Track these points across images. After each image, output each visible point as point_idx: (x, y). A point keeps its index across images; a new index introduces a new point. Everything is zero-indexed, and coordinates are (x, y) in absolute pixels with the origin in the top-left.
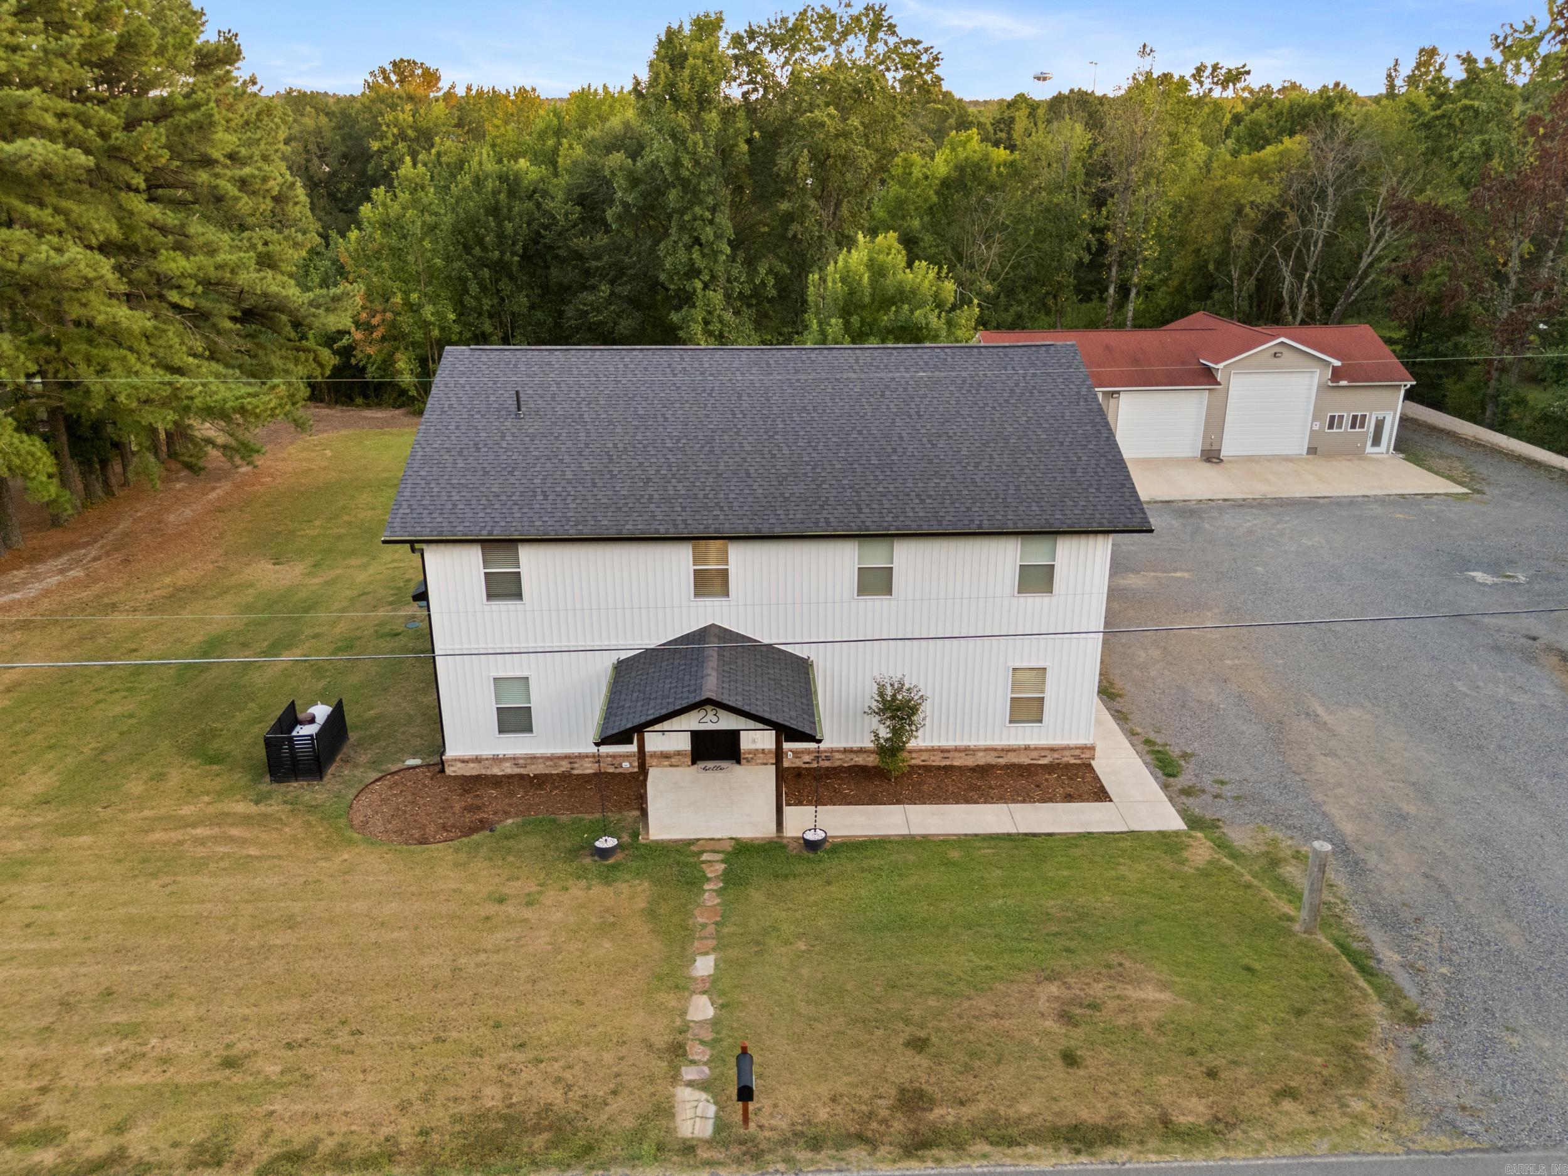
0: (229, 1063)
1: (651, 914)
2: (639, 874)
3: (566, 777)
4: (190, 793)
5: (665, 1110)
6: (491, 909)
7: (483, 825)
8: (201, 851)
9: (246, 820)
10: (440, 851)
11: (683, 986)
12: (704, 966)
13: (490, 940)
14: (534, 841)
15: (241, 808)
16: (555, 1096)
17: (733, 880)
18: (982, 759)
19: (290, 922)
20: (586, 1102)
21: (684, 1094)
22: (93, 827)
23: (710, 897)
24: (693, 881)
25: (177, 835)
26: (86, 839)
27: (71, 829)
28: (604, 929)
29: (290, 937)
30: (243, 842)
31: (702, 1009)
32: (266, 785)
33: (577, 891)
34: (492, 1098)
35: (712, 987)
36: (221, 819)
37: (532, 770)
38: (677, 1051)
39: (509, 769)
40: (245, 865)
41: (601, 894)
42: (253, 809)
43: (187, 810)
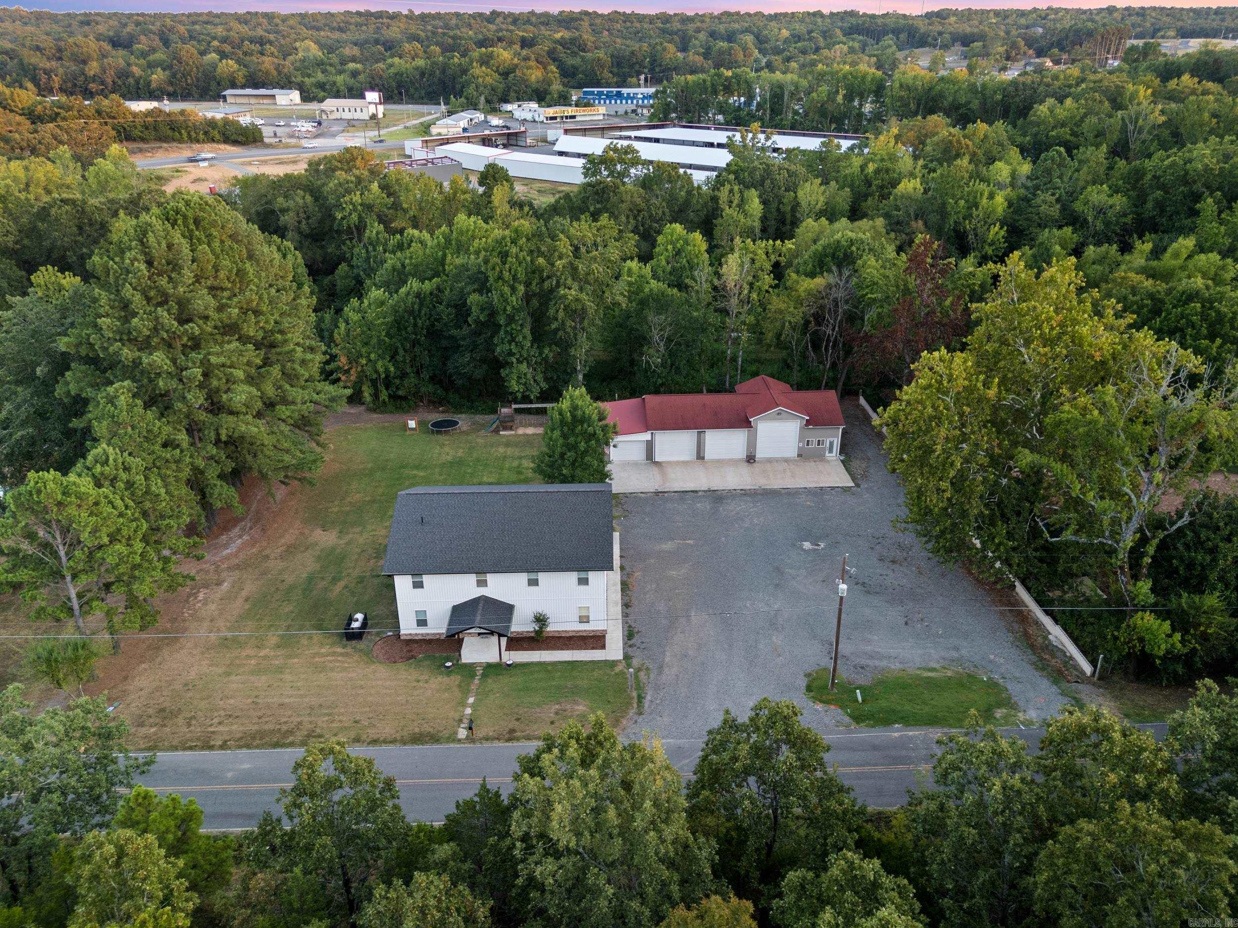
0: (356, 722)
1: (459, 686)
2: (458, 673)
3: (438, 640)
4: (322, 645)
5: (456, 733)
6: (415, 684)
7: (413, 657)
8: (331, 665)
9: (342, 654)
10: (400, 665)
11: (464, 705)
12: (471, 700)
13: (415, 693)
14: (428, 663)
15: (339, 650)
16: (431, 730)
17: (484, 676)
18: (571, 634)
19: (362, 687)
20: (438, 731)
21: (461, 730)
22: (297, 656)
23: (476, 681)
24: (473, 676)
25: (322, 660)
26: (296, 660)
27: (290, 657)
28: (446, 690)
29: (362, 691)
30: (343, 662)
31: (468, 711)
32: (344, 641)
33: (440, 679)
34: (417, 730)
35: (472, 706)
36: (334, 654)
37: (428, 638)
38: (461, 721)
39: (420, 637)
40: (345, 669)
41: (446, 679)
42: (343, 651)
43: (323, 650)
